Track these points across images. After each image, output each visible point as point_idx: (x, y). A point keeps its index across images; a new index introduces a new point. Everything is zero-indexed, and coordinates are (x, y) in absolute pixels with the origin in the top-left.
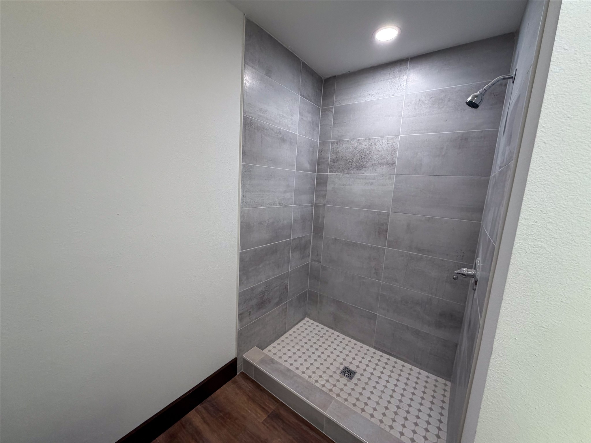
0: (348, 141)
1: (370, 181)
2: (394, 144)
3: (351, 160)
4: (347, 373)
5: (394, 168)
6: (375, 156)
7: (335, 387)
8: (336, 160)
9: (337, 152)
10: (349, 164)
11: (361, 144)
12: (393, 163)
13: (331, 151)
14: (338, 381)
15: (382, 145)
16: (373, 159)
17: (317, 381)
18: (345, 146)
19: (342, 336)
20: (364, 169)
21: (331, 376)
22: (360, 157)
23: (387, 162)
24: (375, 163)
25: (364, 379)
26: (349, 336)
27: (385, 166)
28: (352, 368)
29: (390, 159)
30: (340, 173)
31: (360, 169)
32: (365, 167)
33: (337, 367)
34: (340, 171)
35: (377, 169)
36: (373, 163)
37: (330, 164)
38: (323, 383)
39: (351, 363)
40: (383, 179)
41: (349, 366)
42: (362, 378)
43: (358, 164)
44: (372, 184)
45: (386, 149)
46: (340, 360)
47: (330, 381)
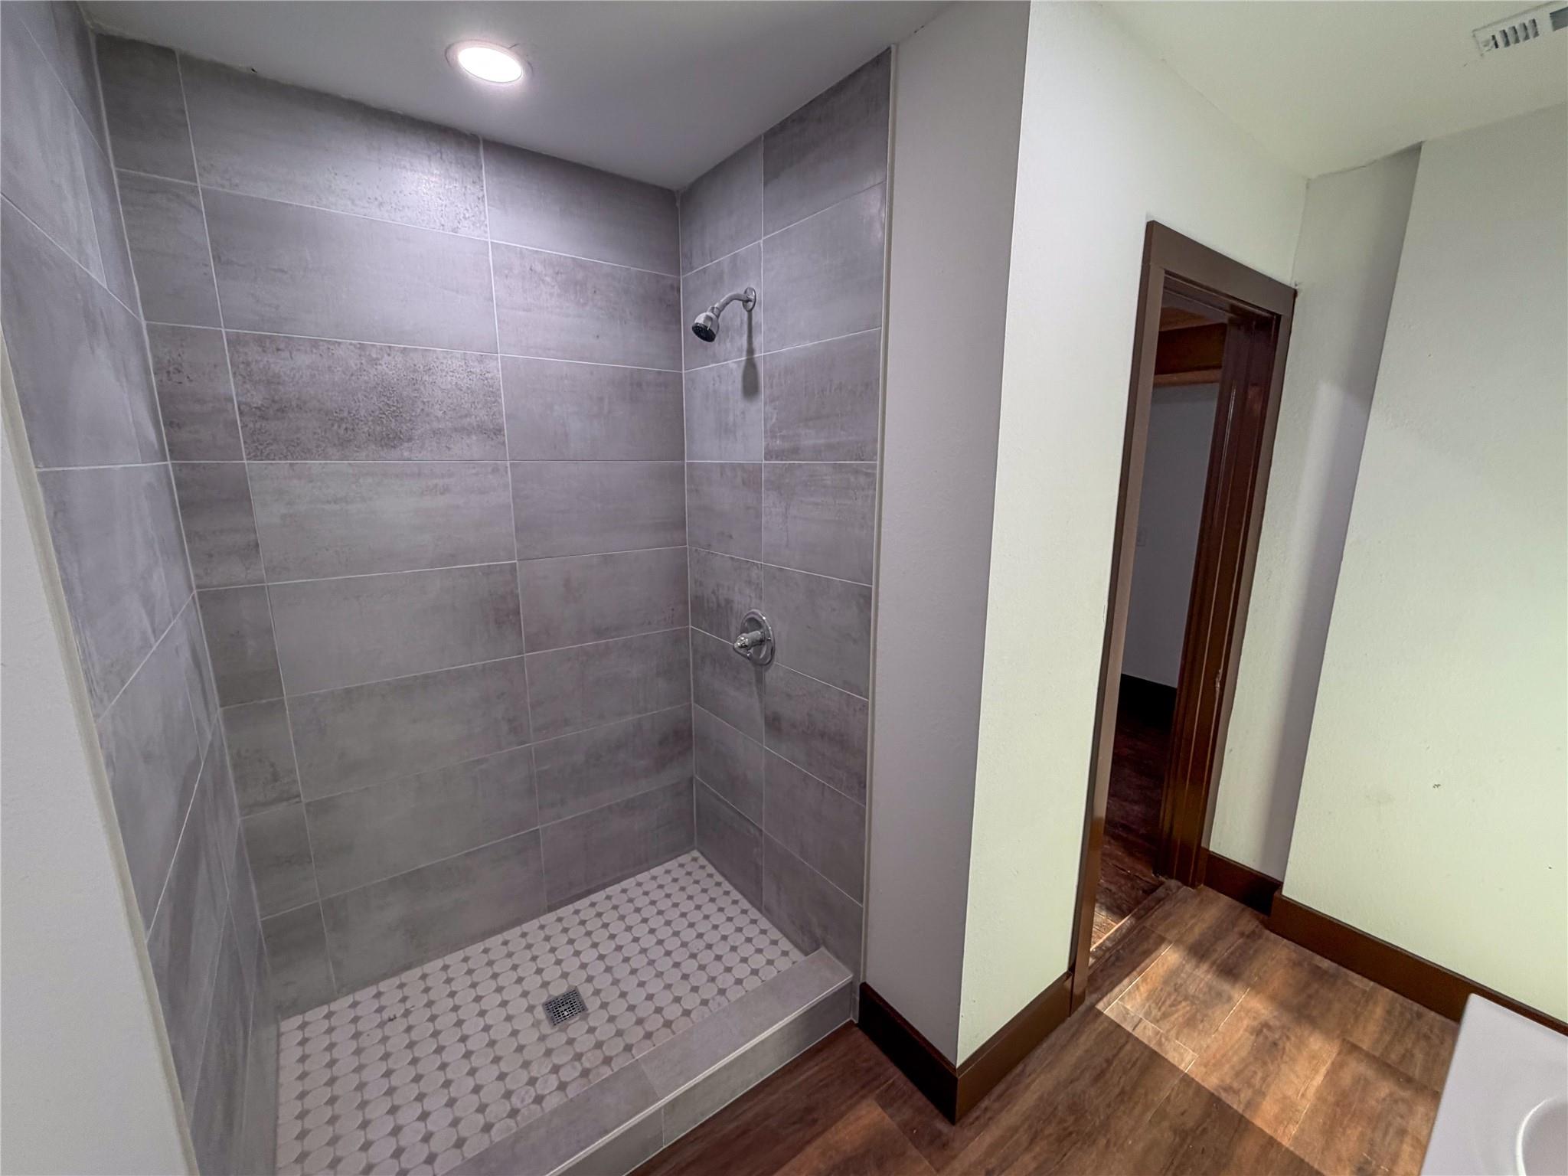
0: (315, 344)
1: (435, 481)
2: (489, 375)
3: (345, 414)
4: (563, 1009)
5: (504, 443)
6: (438, 406)
7: (584, 1058)
8: (271, 412)
9: (272, 381)
10: (339, 427)
11: (374, 362)
12: (497, 430)
13: (234, 373)
14: (571, 1042)
15: (451, 374)
16: (431, 413)
17: (539, 1100)
18: (303, 359)
19: (453, 959)
20: (406, 445)
21: (549, 1053)
22: (381, 405)
23: (478, 426)
24: (440, 427)
25: (603, 981)
26: (474, 939)
27: (474, 438)
28: (558, 989)
29: (486, 417)
30: (305, 459)
31: (392, 444)
32: (410, 440)
33: (533, 1025)
34: (307, 453)
35: (452, 446)
36: (435, 425)
37: (244, 426)
38: (556, 1084)
39: (545, 985)
40: (477, 474)
41: (550, 996)
42: (597, 983)
43: (378, 428)
44: (446, 490)
45: (468, 388)
46: (518, 1006)
47: (561, 1063)
